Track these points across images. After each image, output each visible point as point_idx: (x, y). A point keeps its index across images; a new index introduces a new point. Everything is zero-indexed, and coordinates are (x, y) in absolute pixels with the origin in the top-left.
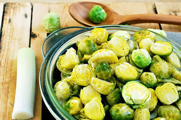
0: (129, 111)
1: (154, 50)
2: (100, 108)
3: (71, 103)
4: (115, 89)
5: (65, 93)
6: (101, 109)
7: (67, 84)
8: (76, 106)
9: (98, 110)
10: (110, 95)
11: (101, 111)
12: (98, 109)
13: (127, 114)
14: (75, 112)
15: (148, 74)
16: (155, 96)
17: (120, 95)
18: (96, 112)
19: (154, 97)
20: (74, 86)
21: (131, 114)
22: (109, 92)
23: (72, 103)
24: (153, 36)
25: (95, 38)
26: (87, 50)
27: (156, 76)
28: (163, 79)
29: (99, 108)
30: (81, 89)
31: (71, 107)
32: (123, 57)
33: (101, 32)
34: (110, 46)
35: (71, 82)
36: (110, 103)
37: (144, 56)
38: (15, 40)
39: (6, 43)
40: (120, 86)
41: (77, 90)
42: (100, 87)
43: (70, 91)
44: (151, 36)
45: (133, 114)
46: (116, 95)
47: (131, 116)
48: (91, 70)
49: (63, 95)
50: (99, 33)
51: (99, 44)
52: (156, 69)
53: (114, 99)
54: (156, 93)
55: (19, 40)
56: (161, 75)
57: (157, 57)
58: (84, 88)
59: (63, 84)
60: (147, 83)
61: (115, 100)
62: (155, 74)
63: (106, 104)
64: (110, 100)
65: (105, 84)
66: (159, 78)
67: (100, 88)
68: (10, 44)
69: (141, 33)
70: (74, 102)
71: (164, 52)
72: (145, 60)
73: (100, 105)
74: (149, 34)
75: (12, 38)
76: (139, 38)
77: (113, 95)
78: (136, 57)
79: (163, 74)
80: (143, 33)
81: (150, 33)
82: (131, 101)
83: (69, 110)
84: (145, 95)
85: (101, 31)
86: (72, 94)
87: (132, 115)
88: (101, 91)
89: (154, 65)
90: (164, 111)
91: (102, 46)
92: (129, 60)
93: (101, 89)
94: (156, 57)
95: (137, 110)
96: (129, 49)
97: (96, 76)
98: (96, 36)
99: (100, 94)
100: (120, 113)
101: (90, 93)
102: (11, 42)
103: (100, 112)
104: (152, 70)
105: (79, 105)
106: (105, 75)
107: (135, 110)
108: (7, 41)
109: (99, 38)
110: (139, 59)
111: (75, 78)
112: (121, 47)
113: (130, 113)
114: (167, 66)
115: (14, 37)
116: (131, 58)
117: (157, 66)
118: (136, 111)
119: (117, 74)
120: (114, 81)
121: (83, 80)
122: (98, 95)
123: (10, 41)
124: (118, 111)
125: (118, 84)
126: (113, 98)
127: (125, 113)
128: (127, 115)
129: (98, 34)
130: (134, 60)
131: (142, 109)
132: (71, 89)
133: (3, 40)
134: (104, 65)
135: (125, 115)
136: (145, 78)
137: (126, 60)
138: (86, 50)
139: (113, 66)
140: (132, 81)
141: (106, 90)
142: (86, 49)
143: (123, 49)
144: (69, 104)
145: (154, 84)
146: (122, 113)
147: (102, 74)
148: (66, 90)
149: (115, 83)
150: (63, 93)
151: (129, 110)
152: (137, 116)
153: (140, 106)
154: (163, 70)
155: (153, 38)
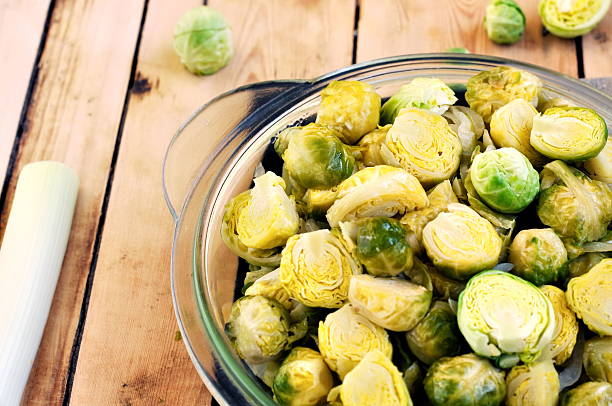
0: (488, 380)
1: (543, 141)
2: (394, 383)
3: (292, 373)
4: (431, 306)
5: (268, 339)
6: (395, 388)
7: (270, 308)
8: (312, 383)
9: (386, 392)
10: (418, 331)
11: (397, 394)
12: (388, 390)
13: (482, 393)
14: (311, 401)
15: (534, 240)
16: (567, 312)
17: (451, 327)
18: (382, 400)
19: (563, 315)
20: (292, 308)
21: (498, 387)
22: (414, 321)
23: (296, 375)
24: (531, 86)
25: (339, 120)
26: (319, 172)
27: (562, 239)
28: (586, 243)
29: (390, 386)
30: (321, 322)
31: (295, 388)
32: (441, 181)
33: (355, 99)
34: (392, 146)
35: (280, 293)
36: (421, 358)
37: (513, 175)
38: (76, 98)
39: (48, 108)
40: (447, 293)
41: (305, 323)
42: (382, 309)
43: (282, 330)
44: (525, 89)
45: (504, 387)
46: (440, 327)
47: (498, 397)
48: (343, 250)
49: (261, 347)
50: (349, 103)
51: (353, 140)
52: (559, 214)
53: (432, 342)
54: (571, 302)
55: (89, 101)
56: (577, 231)
57: (555, 166)
58: (330, 317)
59: (258, 311)
60: (536, 269)
61: (439, 346)
62: (557, 232)
63: (408, 361)
64: (419, 348)
65: (397, 299)
66: (572, 244)
67: (384, 314)
68: (58, 116)
69: (491, 79)
70: (302, 369)
71: (578, 148)
72: (519, 188)
73: (392, 375)
74: (518, 81)
75: (68, 90)
76: (486, 101)
77: (428, 330)
78: (487, 181)
79: (585, 228)
80: (498, 80)
81: (520, 77)
82: (492, 345)
83: (289, 397)
84: (536, 319)
85: (356, 96)
86: (291, 340)
87: (501, 392)
88: (388, 324)
89: (552, 198)
90: (603, 357)
91: (366, 145)
92: (465, 192)
93: (388, 317)
94: (552, 168)
95: (513, 370)
96: (458, 149)
97: (361, 267)
98: (340, 115)
99: (386, 333)
100: (462, 394)
101: (350, 333)
102: (64, 107)
103: (396, 398)
104: (546, 216)
105: (321, 375)
106: (394, 263)
107: (507, 371)
108: (53, 101)
109: (350, 119)
110: (496, 188)
111: (294, 283)
112: (433, 146)
113: (492, 386)
114: (595, 198)
115: (75, 89)
116: (470, 182)
117: (561, 202)
118: (511, 375)
119: (430, 253)
120: (424, 275)
121: (322, 287)
122: (380, 334)
123: (61, 103)
124: (452, 386)
125: (438, 285)
126: (428, 339)
127: (477, 392)
128: (484, 396)
129: (347, 106)
130: (481, 190)
131: (530, 368)
132: (283, 322)
133: (39, 98)
134: (384, 231)
135: (478, 395)
136: (526, 252)
137: (454, 191)
138: (314, 176)
139: (413, 220)
140: (485, 273)
141: (403, 319)
142: (316, 169)
143: (440, 154)
144: (287, 376)
145: (559, 269)
146: (468, 391)
147: (381, 261)
148: (268, 331)
149: (431, 285)
150: (261, 343)
151: (490, 377)
152: (517, 392)
153: (523, 359)
154: (584, 213)
155: (534, 93)
